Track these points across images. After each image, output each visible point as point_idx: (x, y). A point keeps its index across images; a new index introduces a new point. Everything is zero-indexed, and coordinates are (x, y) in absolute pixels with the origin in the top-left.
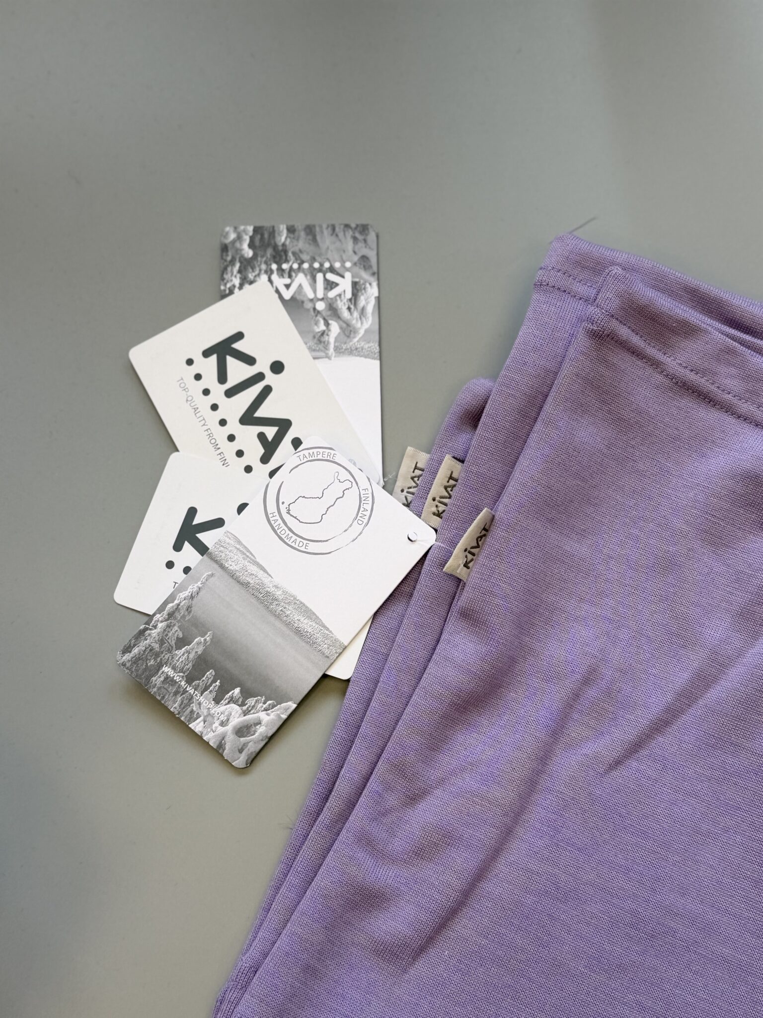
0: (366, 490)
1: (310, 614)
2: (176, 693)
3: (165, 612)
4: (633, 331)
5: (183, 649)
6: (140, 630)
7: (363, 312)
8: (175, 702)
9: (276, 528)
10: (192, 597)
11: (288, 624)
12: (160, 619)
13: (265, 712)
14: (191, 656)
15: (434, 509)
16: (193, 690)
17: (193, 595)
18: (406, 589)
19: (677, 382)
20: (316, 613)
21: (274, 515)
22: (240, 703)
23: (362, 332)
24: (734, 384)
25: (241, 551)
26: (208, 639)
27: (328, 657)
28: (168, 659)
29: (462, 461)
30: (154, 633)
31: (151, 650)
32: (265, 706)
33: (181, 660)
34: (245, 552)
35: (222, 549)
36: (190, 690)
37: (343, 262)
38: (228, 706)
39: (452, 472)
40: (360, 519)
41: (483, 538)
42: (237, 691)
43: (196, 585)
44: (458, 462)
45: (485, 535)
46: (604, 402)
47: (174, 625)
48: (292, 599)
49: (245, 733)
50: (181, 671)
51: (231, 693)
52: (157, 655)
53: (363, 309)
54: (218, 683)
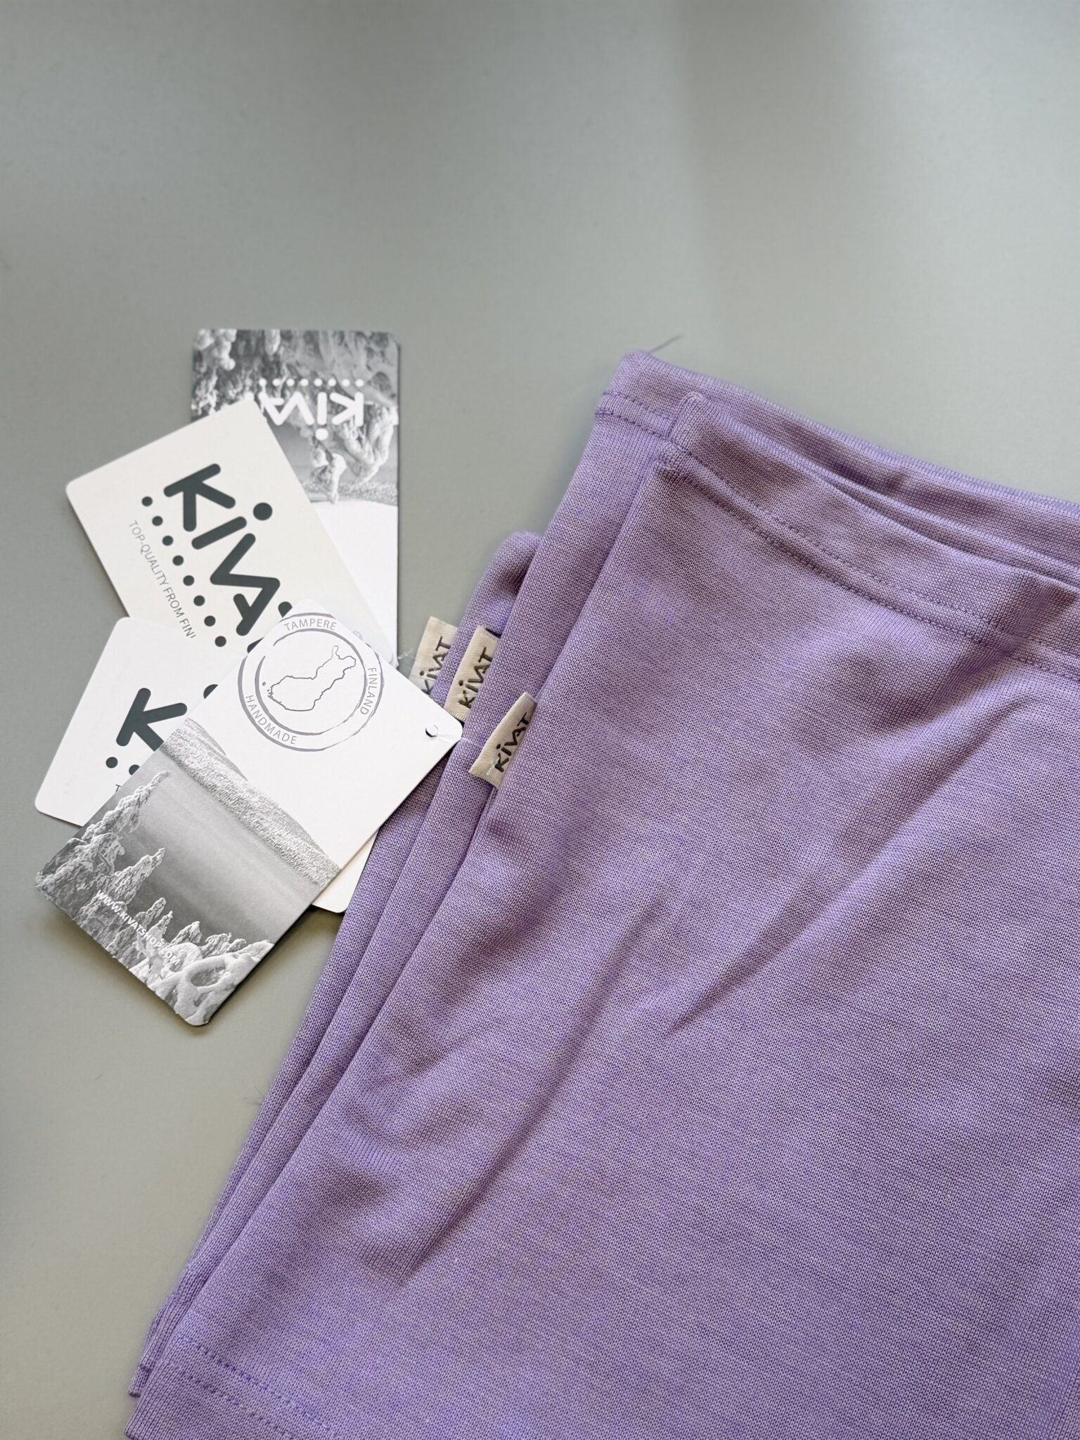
0: (374, 670)
1: (294, 827)
2: (113, 927)
3: (103, 822)
4: (717, 474)
5: (125, 870)
6: (68, 844)
7: (377, 444)
8: (111, 938)
9: (254, 716)
10: (139, 803)
11: (266, 841)
12: (96, 831)
13: (232, 953)
14: (135, 879)
15: (461, 696)
16: (137, 923)
17: (141, 800)
18: (422, 797)
19: (773, 542)
20: (302, 825)
21: (252, 698)
22: (198, 941)
23: (375, 470)
24: (844, 546)
25: (206, 744)
26: (158, 857)
27: (317, 883)
28: (104, 883)
29: (498, 635)
30: (87, 848)
31: (81, 871)
32: (231, 946)
33: (121, 884)
34: (212, 746)
35: (181, 741)
36: (133, 924)
37: (353, 380)
38: (183, 945)
39: (485, 649)
40: (365, 706)
41: (522, 732)
42: (195, 925)
43: (145, 787)
44: (493, 636)
45: (524, 729)
46: (680, 563)
47: (114, 839)
48: (272, 807)
49: (204, 981)
50: (121, 898)
51: (186, 928)
52: (90, 877)
53: (378, 441)
54: (170, 915)
